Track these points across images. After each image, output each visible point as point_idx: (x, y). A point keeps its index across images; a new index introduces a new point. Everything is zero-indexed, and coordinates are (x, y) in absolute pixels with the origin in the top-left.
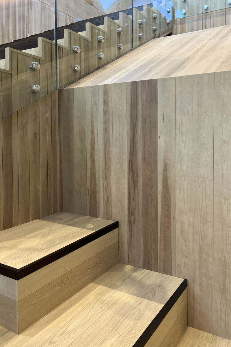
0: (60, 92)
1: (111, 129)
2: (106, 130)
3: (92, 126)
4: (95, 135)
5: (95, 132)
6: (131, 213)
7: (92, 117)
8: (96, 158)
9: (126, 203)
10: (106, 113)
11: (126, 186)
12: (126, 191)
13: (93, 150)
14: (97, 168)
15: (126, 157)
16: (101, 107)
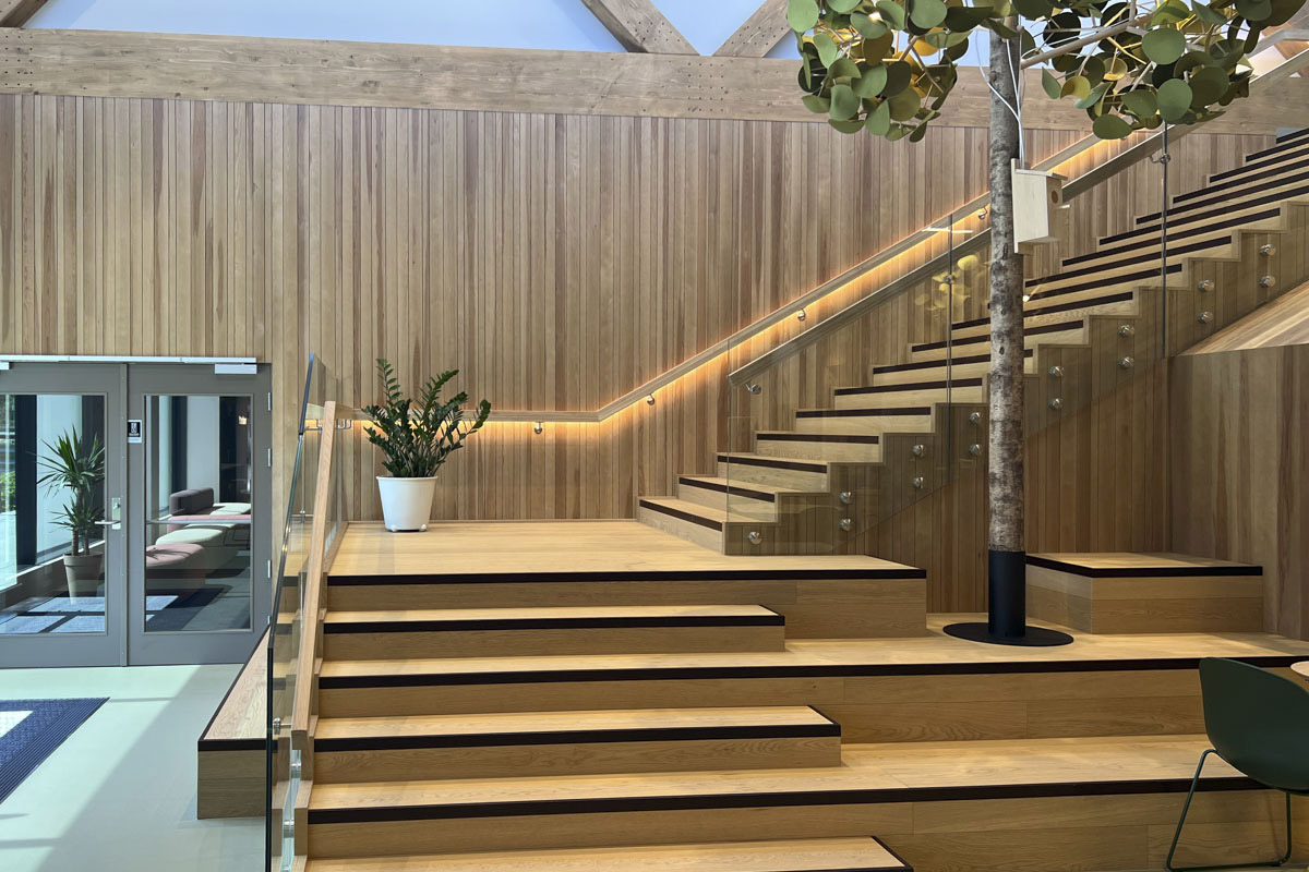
0: (1171, 361)
1: (1251, 420)
2: (1244, 420)
3: (1222, 415)
4: (1227, 427)
5: (1227, 422)
6: (1283, 551)
7: (1222, 401)
8: (1227, 466)
9: (1274, 537)
10: (1244, 394)
11: (1275, 510)
12: (1275, 518)
13: (1222, 451)
14: (1228, 481)
15: (1274, 463)
16: (1236, 385)
